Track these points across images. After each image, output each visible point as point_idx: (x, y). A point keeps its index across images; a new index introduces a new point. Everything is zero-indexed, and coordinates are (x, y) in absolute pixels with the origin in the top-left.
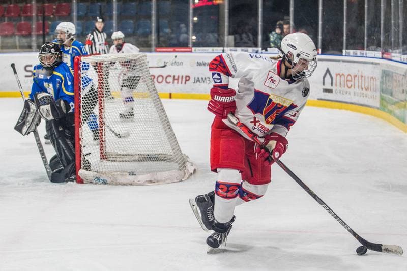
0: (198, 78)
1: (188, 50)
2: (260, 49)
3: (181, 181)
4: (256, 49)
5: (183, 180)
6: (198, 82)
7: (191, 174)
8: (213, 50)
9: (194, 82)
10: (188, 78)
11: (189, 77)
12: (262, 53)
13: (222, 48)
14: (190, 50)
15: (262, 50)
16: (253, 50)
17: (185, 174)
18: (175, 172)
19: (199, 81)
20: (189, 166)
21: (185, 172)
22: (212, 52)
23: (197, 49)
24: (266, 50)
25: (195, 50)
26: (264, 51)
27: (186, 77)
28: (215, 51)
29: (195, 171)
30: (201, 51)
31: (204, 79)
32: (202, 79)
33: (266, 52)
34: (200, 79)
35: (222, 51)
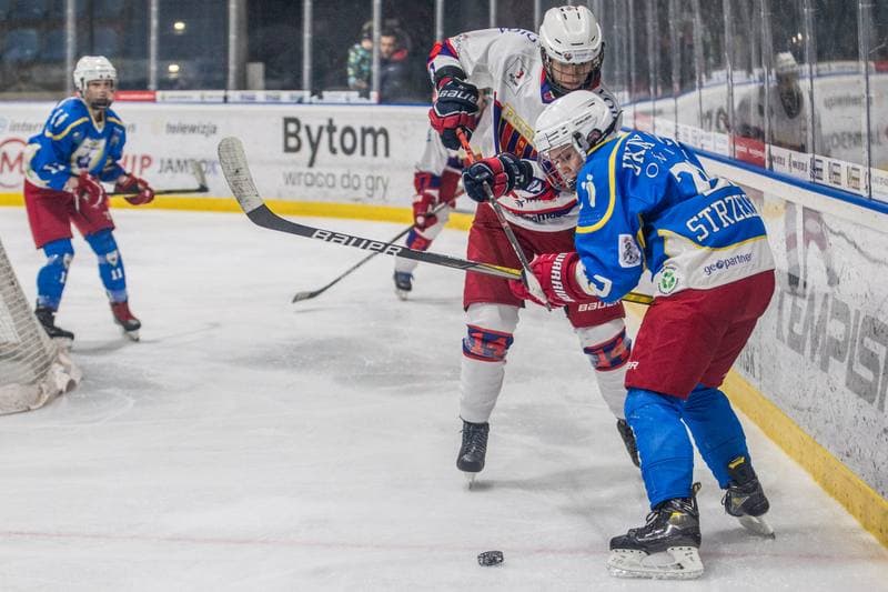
0: (170, 162)
1: (146, 96)
2: (306, 94)
3: (29, 410)
4: (297, 93)
5: (32, 407)
6: (170, 171)
7: (61, 393)
8: (202, 97)
9: (160, 171)
10: (146, 162)
11: (148, 158)
12: (311, 103)
13: (221, 93)
14: (151, 97)
15: (313, 94)
16: (292, 97)
17: (42, 392)
18: (13, 389)
19: (172, 168)
20: (57, 372)
21: (40, 388)
22: (199, 100)
23: (168, 94)
24: (321, 97)
25: (163, 98)
26: (315, 98)
27: (144, 158)
28: (208, 100)
29: (71, 385)
30: (177, 100)
31: (182, 163)
32: (179, 162)
33: (320, 101)
34: (174, 164)
35: (221, 100)
